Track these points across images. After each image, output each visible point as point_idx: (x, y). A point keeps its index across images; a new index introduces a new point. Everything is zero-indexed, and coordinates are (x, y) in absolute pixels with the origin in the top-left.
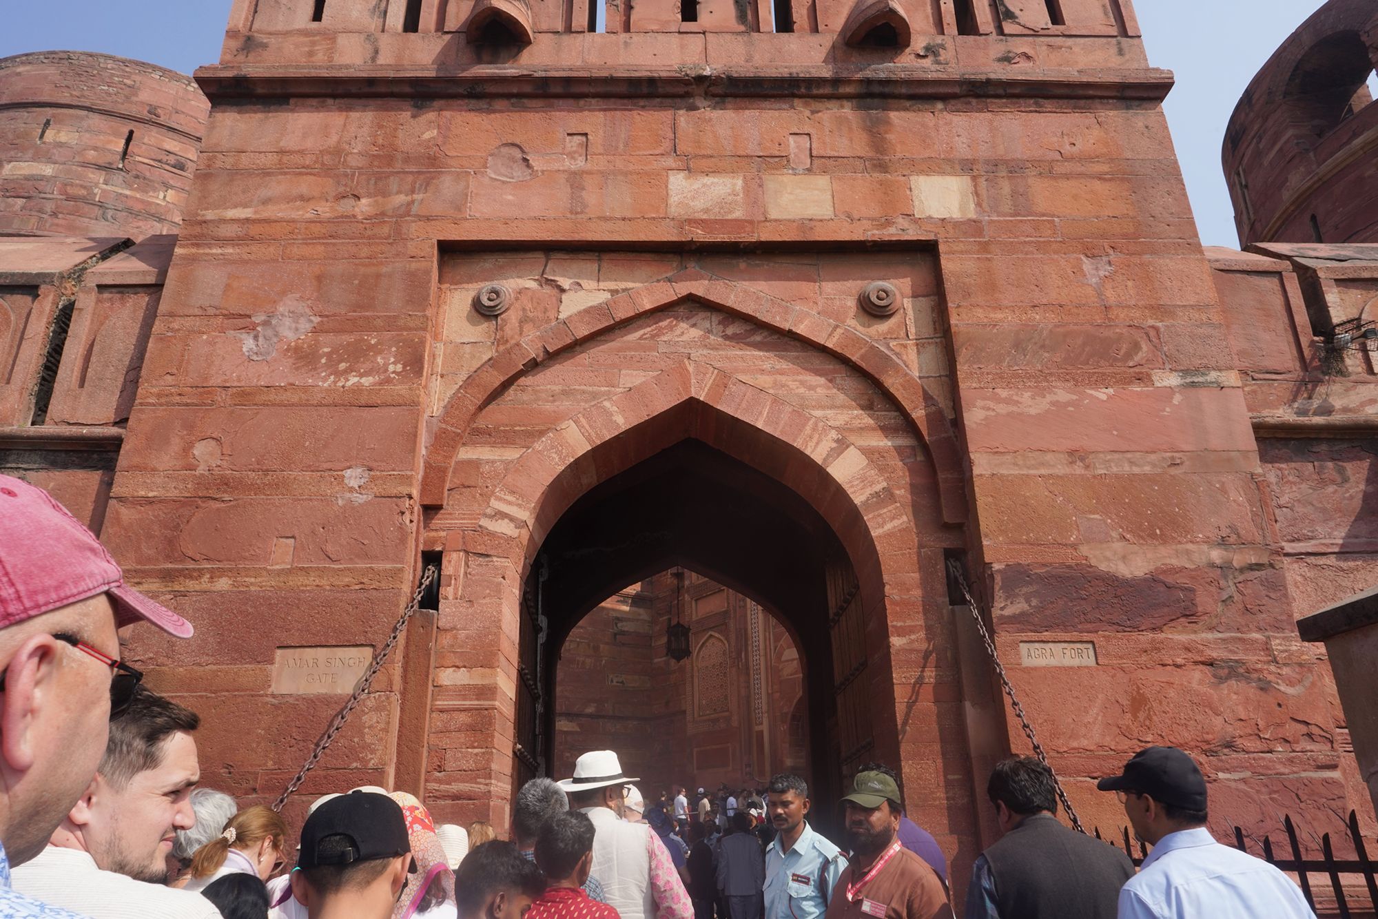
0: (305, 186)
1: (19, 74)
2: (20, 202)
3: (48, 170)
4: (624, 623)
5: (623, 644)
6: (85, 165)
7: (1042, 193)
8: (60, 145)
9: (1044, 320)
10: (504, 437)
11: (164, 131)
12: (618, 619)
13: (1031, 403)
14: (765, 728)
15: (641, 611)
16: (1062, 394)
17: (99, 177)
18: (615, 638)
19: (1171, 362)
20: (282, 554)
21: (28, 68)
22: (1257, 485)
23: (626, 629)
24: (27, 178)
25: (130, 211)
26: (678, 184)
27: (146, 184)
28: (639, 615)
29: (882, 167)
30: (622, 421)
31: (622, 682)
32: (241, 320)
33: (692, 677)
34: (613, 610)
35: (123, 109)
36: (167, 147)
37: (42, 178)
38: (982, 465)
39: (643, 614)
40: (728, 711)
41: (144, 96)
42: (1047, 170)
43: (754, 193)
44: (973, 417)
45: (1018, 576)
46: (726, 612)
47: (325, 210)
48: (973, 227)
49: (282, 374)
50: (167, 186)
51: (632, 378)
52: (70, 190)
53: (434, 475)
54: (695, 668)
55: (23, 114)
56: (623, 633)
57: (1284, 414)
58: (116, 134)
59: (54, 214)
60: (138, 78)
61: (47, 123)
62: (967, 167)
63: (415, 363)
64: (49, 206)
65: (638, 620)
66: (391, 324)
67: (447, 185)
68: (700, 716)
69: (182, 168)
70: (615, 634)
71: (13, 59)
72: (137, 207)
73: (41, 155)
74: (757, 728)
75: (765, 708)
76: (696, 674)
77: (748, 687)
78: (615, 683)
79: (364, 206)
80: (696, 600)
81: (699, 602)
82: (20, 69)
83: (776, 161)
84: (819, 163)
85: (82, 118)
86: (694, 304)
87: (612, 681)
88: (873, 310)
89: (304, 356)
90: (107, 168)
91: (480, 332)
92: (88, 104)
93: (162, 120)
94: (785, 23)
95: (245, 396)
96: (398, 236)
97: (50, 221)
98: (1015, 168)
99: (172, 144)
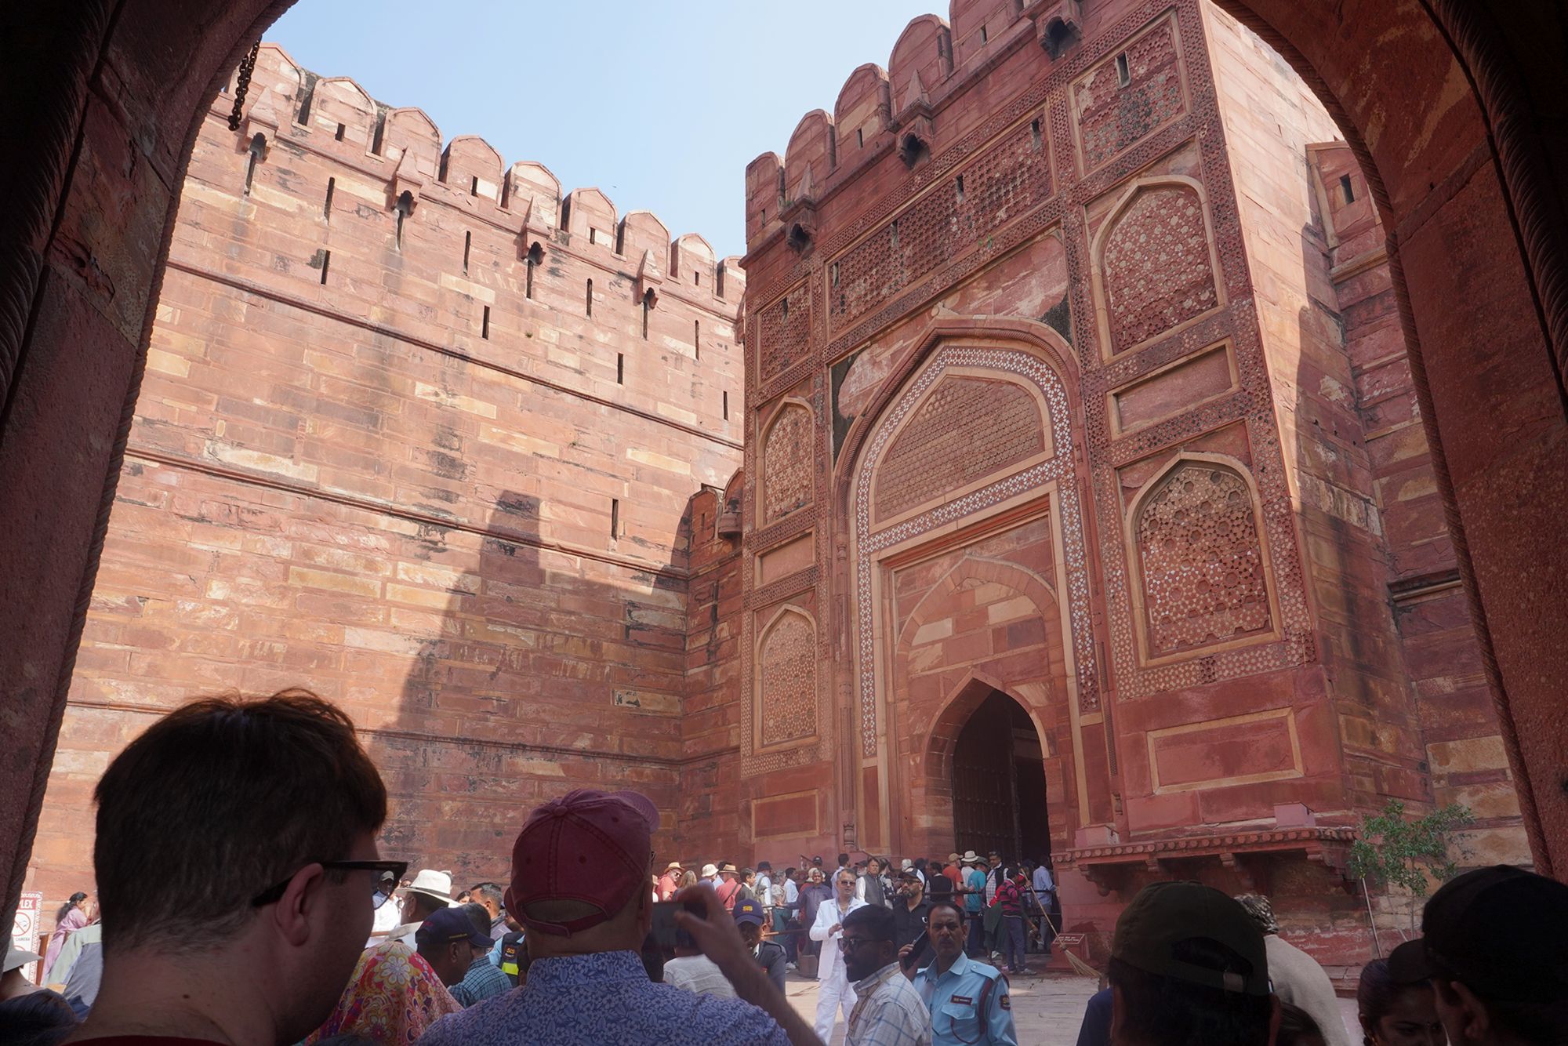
4: (642, 612)
5: (640, 644)
12: (632, 604)
14: (881, 762)
15: (670, 595)
18: (627, 635)
23: (645, 621)
28: (668, 601)
31: (636, 703)
33: (752, 681)
34: (626, 591)
39: (674, 600)
40: (814, 734)
46: (813, 570)
54: (758, 668)
56: (640, 627)
65: (664, 609)
68: (763, 746)
70: (628, 628)
74: (866, 763)
75: (881, 727)
76: (758, 677)
77: (851, 694)
78: (624, 704)
80: (762, 557)
81: (767, 560)
87: (620, 700)
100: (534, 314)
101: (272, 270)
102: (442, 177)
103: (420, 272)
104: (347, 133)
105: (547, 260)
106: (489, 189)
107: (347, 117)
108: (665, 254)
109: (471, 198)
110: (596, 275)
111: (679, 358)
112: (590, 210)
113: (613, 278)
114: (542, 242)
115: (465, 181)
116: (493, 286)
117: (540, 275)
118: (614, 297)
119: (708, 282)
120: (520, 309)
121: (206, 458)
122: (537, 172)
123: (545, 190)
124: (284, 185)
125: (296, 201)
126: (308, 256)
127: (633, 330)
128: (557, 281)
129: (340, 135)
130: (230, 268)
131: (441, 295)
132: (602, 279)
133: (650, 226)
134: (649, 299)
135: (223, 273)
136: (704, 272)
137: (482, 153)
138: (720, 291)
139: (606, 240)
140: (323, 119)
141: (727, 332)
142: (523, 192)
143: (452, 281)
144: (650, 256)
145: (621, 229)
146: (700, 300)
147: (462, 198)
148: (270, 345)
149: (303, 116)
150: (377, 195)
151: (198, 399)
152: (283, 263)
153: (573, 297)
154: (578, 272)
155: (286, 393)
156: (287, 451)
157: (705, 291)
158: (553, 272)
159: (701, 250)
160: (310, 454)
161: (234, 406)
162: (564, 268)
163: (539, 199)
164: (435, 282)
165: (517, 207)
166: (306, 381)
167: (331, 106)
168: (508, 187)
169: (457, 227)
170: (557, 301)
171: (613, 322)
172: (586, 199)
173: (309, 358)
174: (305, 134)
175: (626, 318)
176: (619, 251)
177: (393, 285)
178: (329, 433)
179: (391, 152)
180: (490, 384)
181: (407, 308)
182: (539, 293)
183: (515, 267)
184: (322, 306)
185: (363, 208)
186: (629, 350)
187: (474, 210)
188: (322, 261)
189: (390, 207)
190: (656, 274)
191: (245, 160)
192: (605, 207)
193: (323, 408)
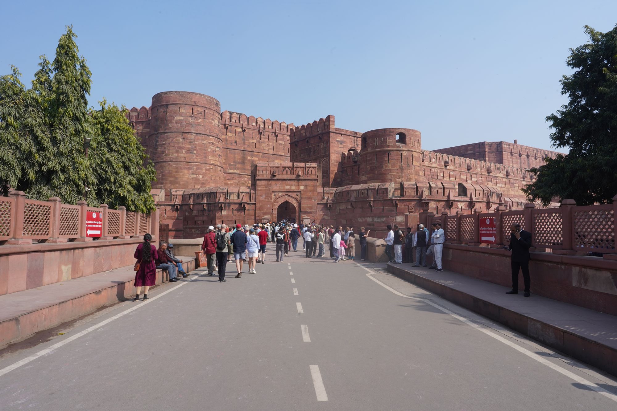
0: (263, 187)
1: (171, 96)
2: (179, 125)
3: (182, 118)
6: (187, 116)
7: (308, 188)
8: (183, 113)
9: (307, 196)
10: (276, 203)
11: (197, 107)
13: (305, 202)
16: (307, 201)
17: (190, 119)
19: (314, 199)
20: (265, 210)
21: (173, 95)
22: (317, 207)
24: (179, 120)
25: (196, 125)
26: (286, 187)
27: (197, 119)
29: (298, 185)
30: (283, 202)
32: (261, 196)
35: (190, 103)
36: (198, 110)
37: (181, 120)
38: (302, 205)
41: (193, 100)
42: (309, 186)
43: (291, 187)
44: (302, 202)
45: (303, 211)
47: (265, 188)
48: (303, 190)
49: (264, 199)
50: (200, 118)
51: (283, 199)
52: (187, 122)
53: (273, 205)
55: (174, 106)
57: (320, 202)
58: (190, 109)
59: (185, 127)
60: (191, 96)
61: (179, 108)
62: (304, 185)
63: (271, 199)
64: (184, 126)
66: (269, 196)
67: (272, 187)
69: (201, 114)
71: (169, 92)
72: (197, 123)
73: (180, 115)
79: (267, 188)
82: (171, 95)
83: (292, 185)
84: (295, 185)
85: (185, 106)
86: (287, 194)
88: (297, 195)
89: (265, 198)
90: (190, 117)
91: (274, 196)
92: (185, 103)
93: (197, 104)
94: (293, 174)
95: (262, 201)
96: (269, 190)
97: (185, 128)
98: (307, 185)
99: (199, 109)
100: (261, 142)
101: (231, 145)
102: (248, 124)
103: (247, 140)
104: (236, 121)
105: (263, 134)
106: (254, 124)
107: (236, 118)
108: (279, 127)
109: (252, 126)
110: (269, 134)
111: (281, 144)
112: (268, 123)
113: (271, 133)
114: (262, 131)
115: (251, 124)
116: (256, 140)
117: (262, 136)
118: (272, 137)
119: (286, 130)
120: (259, 142)
121: (228, 172)
122: (260, 119)
123: (261, 121)
124: (230, 132)
125: (232, 134)
126: (234, 142)
127: (275, 141)
128: (264, 136)
129: (235, 122)
130: (227, 146)
131: (249, 143)
132: (270, 134)
133: (277, 123)
134: (277, 136)
135: (226, 147)
136: (285, 128)
137: (253, 118)
138: (287, 131)
139: (270, 127)
140: (233, 120)
141: (288, 138)
142: (258, 123)
143: (251, 141)
144: (277, 128)
145: (272, 124)
146: (284, 133)
147: (250, 127)
148: (232, 156)
149: (231, 121)
150: (240, 130)
151: (226, 165)
152: (232, 143)
153: (266, 138)
154: (266, 134)
155: (235, 162)
156: (236, 169)
157: (285, 132)
158: (263, 135)
159: (284, 124)
160: (238, 169)
161: (230, 165)
162: (265, 134)
163: (261, 123)
164: (248, 141)
165: (258, 126)
166: (236, 160)
167: (234, 118)
168: (256, 123)
169: (250, 132)
170: (264, 140)
171: (272, 141)
172: (267, 121)
173: (236, 156)
174: (231, 123)
175: (274, 140)
176: (272, 128)
177: (244, 143)
178: (240, 166)
179: (242, 122)
180: (257, 155)
181: (246, 146)
182: (262, 139)
183: (258, 136)
184: (237, 149)
185: (239, 132)
186: (274, 145)
187: (252, 128)
188: (236, 142)
189: (242, 131)
190: (278, 131)
191: (225, 130)
192: (270, 121)
193: (239, 163)
